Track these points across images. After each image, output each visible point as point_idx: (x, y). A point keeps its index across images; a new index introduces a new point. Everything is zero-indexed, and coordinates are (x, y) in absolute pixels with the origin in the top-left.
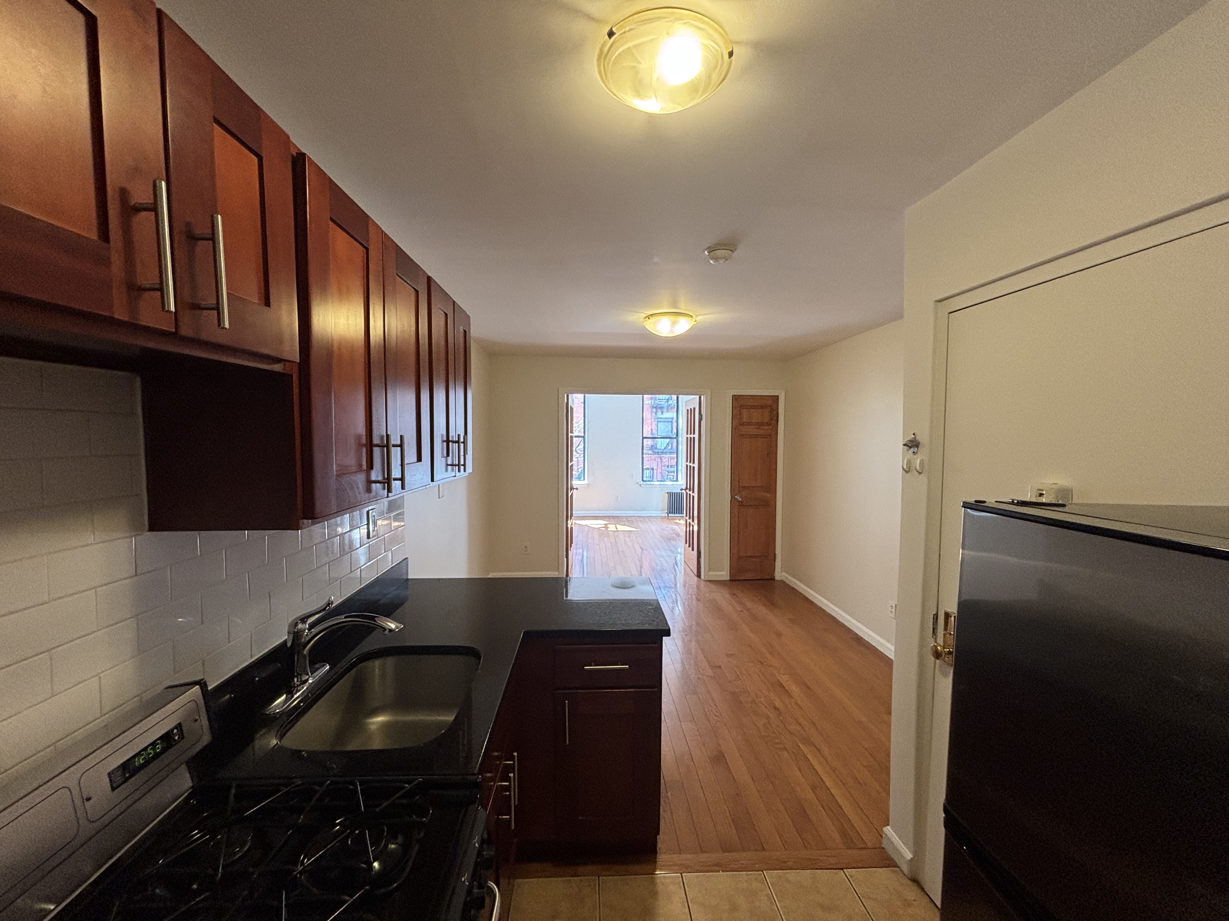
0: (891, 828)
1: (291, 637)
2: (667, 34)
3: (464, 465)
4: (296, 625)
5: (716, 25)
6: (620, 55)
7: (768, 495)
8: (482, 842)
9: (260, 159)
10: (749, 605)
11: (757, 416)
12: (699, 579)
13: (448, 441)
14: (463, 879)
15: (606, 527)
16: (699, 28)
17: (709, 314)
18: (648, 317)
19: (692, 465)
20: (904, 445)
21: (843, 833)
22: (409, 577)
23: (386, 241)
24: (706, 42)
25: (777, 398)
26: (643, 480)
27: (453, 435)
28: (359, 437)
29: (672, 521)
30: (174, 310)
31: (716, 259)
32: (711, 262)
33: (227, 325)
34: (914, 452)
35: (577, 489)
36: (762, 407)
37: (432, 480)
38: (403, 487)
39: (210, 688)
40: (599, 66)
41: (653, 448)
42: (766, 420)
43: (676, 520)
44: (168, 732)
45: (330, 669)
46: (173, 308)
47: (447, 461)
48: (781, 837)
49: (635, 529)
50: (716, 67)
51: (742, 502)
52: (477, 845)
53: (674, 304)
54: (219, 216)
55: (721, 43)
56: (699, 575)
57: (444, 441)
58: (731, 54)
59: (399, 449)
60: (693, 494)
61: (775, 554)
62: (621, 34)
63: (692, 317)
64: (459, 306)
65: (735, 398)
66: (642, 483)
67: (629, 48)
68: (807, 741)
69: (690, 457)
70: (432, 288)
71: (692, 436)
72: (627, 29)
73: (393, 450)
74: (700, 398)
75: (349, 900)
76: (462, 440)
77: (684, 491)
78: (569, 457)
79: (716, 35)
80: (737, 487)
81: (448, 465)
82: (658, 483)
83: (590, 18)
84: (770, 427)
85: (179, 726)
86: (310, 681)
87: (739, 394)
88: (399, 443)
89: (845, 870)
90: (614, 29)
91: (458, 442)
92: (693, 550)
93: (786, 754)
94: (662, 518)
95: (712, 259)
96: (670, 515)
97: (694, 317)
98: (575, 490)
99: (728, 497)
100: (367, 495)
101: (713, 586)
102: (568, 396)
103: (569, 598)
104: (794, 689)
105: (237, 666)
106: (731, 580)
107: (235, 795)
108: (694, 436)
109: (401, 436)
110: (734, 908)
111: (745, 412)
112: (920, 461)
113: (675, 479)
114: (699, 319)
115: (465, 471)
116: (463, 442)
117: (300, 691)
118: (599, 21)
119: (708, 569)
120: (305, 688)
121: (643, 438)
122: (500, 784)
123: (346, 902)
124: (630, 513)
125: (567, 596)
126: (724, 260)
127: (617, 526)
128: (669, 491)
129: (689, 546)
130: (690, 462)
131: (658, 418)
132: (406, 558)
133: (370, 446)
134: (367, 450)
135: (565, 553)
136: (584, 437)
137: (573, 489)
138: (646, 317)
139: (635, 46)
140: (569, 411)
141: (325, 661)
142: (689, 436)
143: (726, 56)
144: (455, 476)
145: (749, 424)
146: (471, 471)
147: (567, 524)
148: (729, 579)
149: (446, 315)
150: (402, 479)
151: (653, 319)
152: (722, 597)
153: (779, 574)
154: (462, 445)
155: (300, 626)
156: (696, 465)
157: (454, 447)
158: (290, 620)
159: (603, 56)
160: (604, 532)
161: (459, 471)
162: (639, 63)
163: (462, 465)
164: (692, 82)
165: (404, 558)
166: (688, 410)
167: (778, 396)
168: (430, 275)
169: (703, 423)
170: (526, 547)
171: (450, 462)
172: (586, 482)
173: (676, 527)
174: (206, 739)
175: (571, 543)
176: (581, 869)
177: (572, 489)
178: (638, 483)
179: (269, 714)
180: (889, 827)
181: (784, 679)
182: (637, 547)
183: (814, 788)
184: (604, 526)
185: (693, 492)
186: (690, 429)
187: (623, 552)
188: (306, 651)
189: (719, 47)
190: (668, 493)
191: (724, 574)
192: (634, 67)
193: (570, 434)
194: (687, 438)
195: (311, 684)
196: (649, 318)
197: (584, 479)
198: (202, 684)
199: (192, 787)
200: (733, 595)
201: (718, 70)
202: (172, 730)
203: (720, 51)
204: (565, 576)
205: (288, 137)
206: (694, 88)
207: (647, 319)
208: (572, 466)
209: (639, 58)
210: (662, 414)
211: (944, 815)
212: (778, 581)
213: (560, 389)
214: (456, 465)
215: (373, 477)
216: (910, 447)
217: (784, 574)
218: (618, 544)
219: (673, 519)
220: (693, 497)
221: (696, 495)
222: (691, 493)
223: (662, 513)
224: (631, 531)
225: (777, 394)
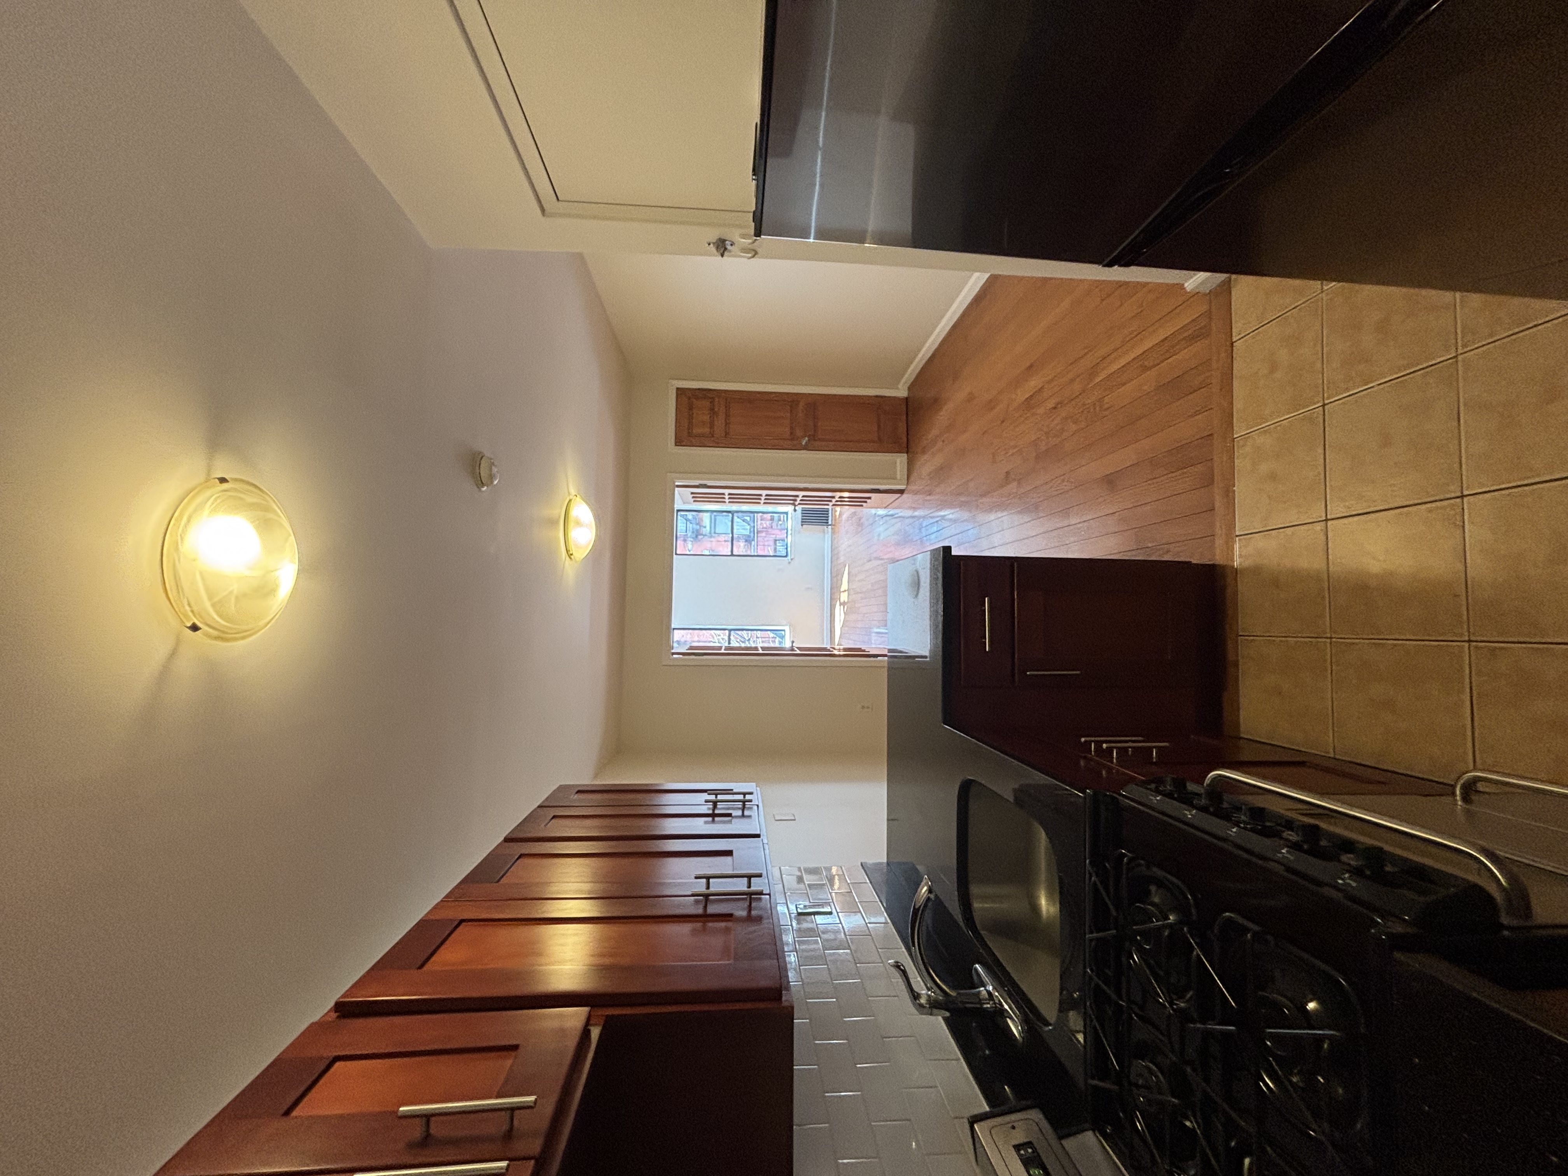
0: (1186, 282)
1: (935, 1011)
2: (194, 560)
3: (744, 794)
4: (921, 1005)
5: (186, 501)
6: (221, 616)
7: (801, 405)
8: (1158, 792)
9: (338, 1059)
10: (935, 432)
11: (702, 415)
12: (906, 492)
13: (713, 815)
14: (1190, 816)
15: (843, 604)
16: (189, 521)
17: (567, 476)
18: (570, 555)
19: (763, 498)
20: (722, 255)
21: (1193, 339)
22: (885, 860)
23: (455, 896)
24: (206, 512)
25: (680, 392)
26: (786, 556)
27: (706, 809)
28: (694, 932)
29: (837, 523)
30: (507, 1162)
31: (491, 477)
32: (496, 482)
33: (532, 1098)
34: (732, 245)
35: (793, 642)
36: (691, 408)
37: (758, 836)
38: (760, 876)
39: (987, 1109)
40: (236, 639)
41: (748, 540)
42: (706, 403)
43: (836, 516)
44: (1021, 1160)
45: (978, 963)
46: (504, 1164)
47: (736, 817)
48: (1196, 413)
49: (847, 568)
50: (241, 498)
51: (809, 436)
52: (1158, 798)
53: (553, 522)
54: (401, 1109)
55: (208, 493)
56: (901, 492)
57: (713, 820)
58: (223, 480)
59: (711, 880)
60: (800, 496)
61: (877, 396)
62: (195, 616)
63: (570, 501)
64: (547, 799)
65: (679, 442)
66: (789, 557)
67: (213, 605)
68: (1093, 372)
69: (755, 500)
70: (521, 835)
71: (727, 497)
72: (187, 608)
73: (712, 889)
74: (678, 486)
75: (1197, 952)
76: (713, 797)
77: (797, 508)
78: (750, 652)
79: (199, 500)
80: (791, 443)
81: (743, 816)
82: (789, 537)
83: (174, 653)
84: (716, 400)
85: (1017, 1148)
86: (991, 988)
87: (674, 437)
88: (704, 880)
89: (1234, 340)
90: (189, 625)
91: (715, 804)
92: (869, 498)
93: (1106, 399)
94: (833, 532)
95: (492, 482)
96: (830, 523)
97: (571, 497)
98: (794, 645)
99: (804, 454)
100: (765, 921)
101: (915, 474)
102: (673, 654)
103: (927, 653)
104: (1034, 383)
105: (965, 1076)
106: (907, 453)
107: (1100, 1080)
108: (727, 494)
109: (696, 878)
110: (1273, 477)
111: (697, 431)
112: (742, 238)
113: (784, 517)
114: (573, 491)
115: (751, 793)
116: (716, 795)
117: (1000, 1001)
118: (178, 642)
119: (892, 481)
120: (997, 994)
121: (732, 555)
122: (1115, 761)
123: (1198, 955)
124: (827, 574)
125: (926, 657)
126: (493, 467)
127: (842, 590)
128: (800, 523)
129: (866, 502)
130: (760, 499)
131: (710, 533)
132: (862, 865)
133: (705, 917)
134: (709, 921)
135: (872, 659)
136: (730, 630)
137: (792, 646)
138: (570, 558)
139: (210, 598)
140: (695, 652)
141: (970, 969)
142: (727, 501)
143: (225, 486)
144: (758, 806)
145: (712, 426)
146: (754, 784)
147: (840, 656)
148: (906, 455)
149: (554, 817)
150: (749, 877)
151: (573, 550)
152: (927, 464)
153: (901, 392)
154: (720, 797)
155: (923, 1001)
156: (764, 493)
157: (721, 809)
158: (916, 1012)
159: (222, 636)
160: (850, 608)
161: (750, 801)
162: (231, 592)
163: (744, 797)
164: (257, 528)
165: (861, 867)
166: (694, 501)
167: (677, 389)
168: (502, 839)
169: (709, 483)
170: (863, 707)
171: (739, 813)
172: (787, 628)
173: (844, 517)
174: (1035, 1115)
175: (860, 650)
176: (1231, 656)
177: (793, 650)
178: (789, 563)
179: (1023, 1038)
180: (1186, 285)
181: (1021, 395)
182: (869, 566)
183: (1146, 369)
184: (842, 607)
185: (797, 496)
186: (719, 499)
187: (872, 584)
188: (953, 994)
189: (212, 496)
190: (802, 525)
191: (900, 460)
192: (237, 598)
193: (723, 651)
194: (730, 502)
195: (994, 988)
196: (572, 554)
197: (784, 630)
198: (973, 1120)
199: (1094, 1131)
200: (924, 452)
201: (242, 496)
202: (1020, 1155)
203: (218, 495)
205: (313, 1023)
206: (265, 525)
207: (572, 557)
208: (763, 648)
209: (225, 593)
211: (1116, 267)
212: (909, 394)
213: (664, 664)
214: (744, 805)
215: (744, 913)
216: (726, 249)
217: (900, 386)
218: (864, 590)
219: (835, 520)
220: (803, 496)
221: (801, 494)
222: (798, 499)
223: (828, 532)
224: (849, 574)
225: (675, 391)
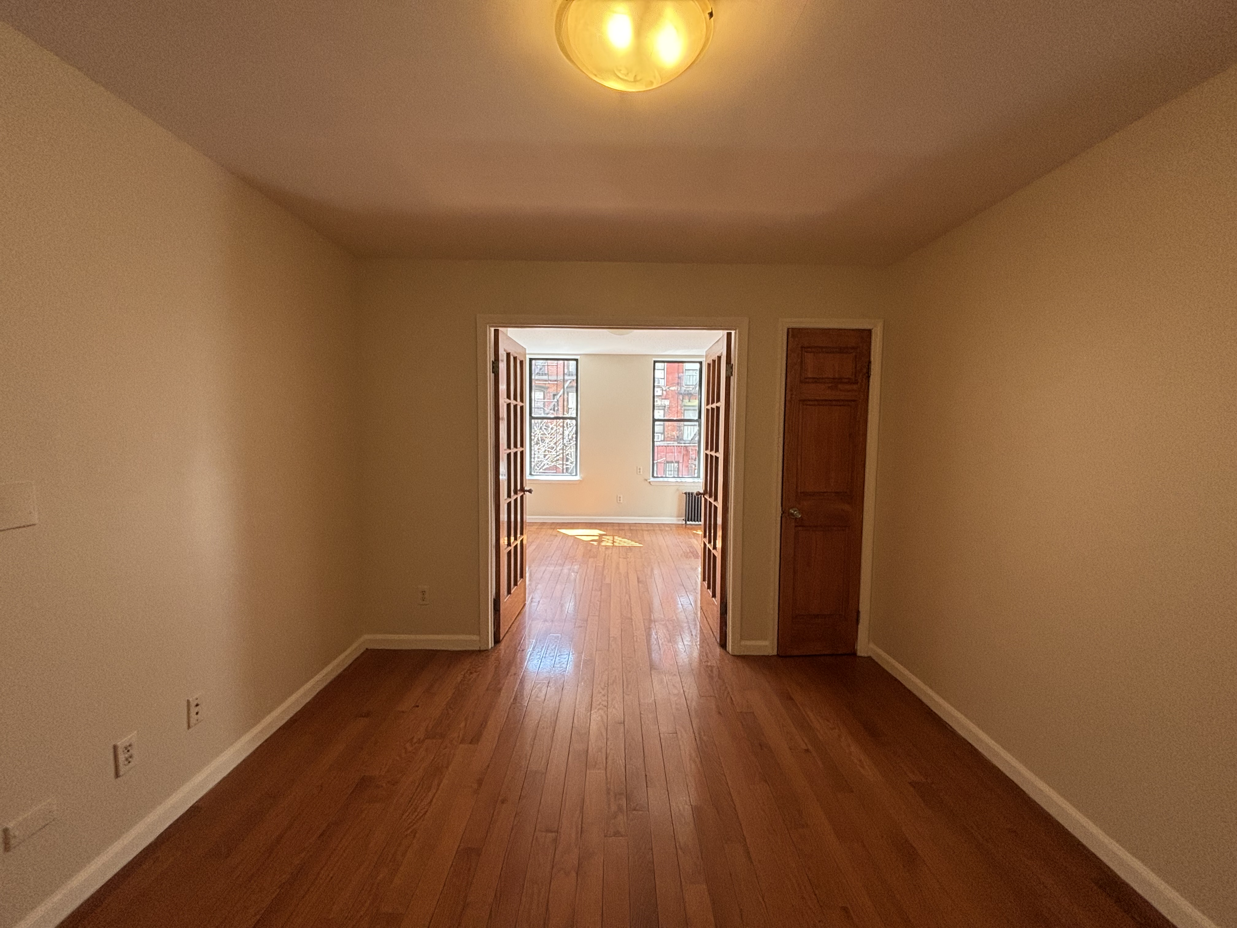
7: (847, 507)
11: (832, 366)
12: (723, 652)
19: (713, 454)
25: (867, 334)
26: (654, 476)
29: (689, 531)
36: (841, 350)
42: (848, 373)
49: (637, 545)
51: (801, 518)
56: (723, 645)
60: (716, 503)
61: (858, 612)
65: (793, 334)
66: (652, 479)
69: (711, 442)
71: (714, 406)
74: (729, 335)
80: (792, 492)
82: (674, 480)
84: (855, 387)
87: (800, 326)
92: (715, 595)
94: (678, 526)
96: (688, 523)
98: (527, 493)
99: (777, 510)
101: (747, 667)
106: (778, 655)
108: (719, 405)
111: (810, 360)
113: (696, 475)
119: (738, 634)
121: (654, 420)
124: (635, 519)
127: (615, 538)
128: (687, 491)
129: (709, 588)
130: (712, 450)
142: (709, 407)
145: (816, 380)
148: (775, 653)
153: (864, 648)
156: (720, 455)
160: (593, 550)
166: (709, 364)
167: (870, 331)
169: (734, 381)
170: (423, 592)
172: (578, 477)
178: (646, 479)
184: (597, 538)
185: (715, 499)
187: (609, 585)
190: (686, 493)
191: (768, 645)
194: (708, 410)
197: (576, 475)
204: (491, 644)
210: (689, 401)
212: (859, 657)
217: (872, 646)
218: (605, 572)
219: (691, 529)
220: (716, 508)
221: (719, 505)
222: (712, 500)
223: (679, 520)
224: (630, 548)
225: (869, 327)
